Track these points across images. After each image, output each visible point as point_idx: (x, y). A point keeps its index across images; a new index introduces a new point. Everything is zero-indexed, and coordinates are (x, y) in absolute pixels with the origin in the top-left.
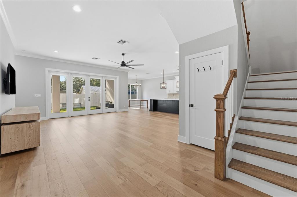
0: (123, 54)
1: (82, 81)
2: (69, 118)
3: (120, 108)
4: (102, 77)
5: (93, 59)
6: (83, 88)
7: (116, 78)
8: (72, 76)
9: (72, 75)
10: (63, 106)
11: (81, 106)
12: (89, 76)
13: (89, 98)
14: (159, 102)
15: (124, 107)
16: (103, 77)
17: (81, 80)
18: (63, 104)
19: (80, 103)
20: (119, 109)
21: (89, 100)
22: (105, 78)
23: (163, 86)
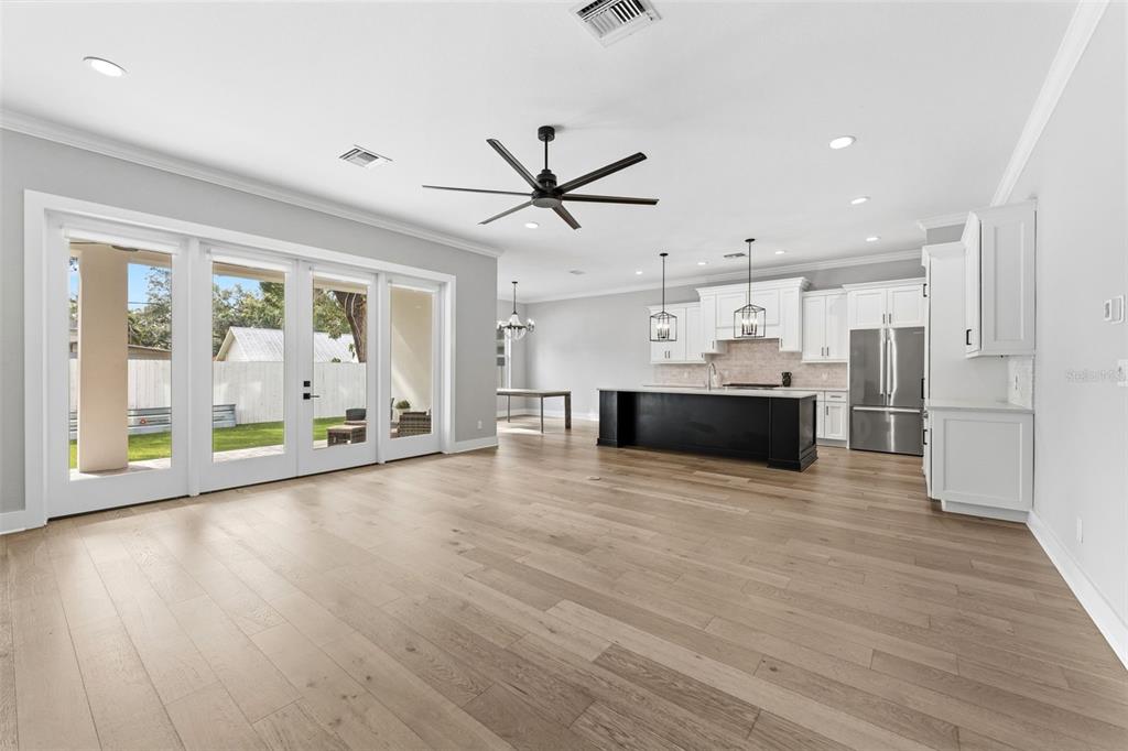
0: (547, 133)
1: (228, 307)
2: (192, 508)
3: (459, 435)
4: (377, 274)
5: (346, 156)
6: (233, 338)
7: (442, 285)
8: (208, 256)
9: (209, 252)
10: (143, 423)
11: (235, 419)
12: (310, 263)
13: (307, 384)
14: (643, 403)
15: (480, 427)
16: (382, 278)
17: (226, 303)
18: (140, 412)
19: (232, 408)
20: (457, 440)
21: (307, 396)
22: (390, 282)
23: (659, 326)
